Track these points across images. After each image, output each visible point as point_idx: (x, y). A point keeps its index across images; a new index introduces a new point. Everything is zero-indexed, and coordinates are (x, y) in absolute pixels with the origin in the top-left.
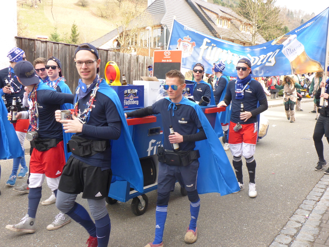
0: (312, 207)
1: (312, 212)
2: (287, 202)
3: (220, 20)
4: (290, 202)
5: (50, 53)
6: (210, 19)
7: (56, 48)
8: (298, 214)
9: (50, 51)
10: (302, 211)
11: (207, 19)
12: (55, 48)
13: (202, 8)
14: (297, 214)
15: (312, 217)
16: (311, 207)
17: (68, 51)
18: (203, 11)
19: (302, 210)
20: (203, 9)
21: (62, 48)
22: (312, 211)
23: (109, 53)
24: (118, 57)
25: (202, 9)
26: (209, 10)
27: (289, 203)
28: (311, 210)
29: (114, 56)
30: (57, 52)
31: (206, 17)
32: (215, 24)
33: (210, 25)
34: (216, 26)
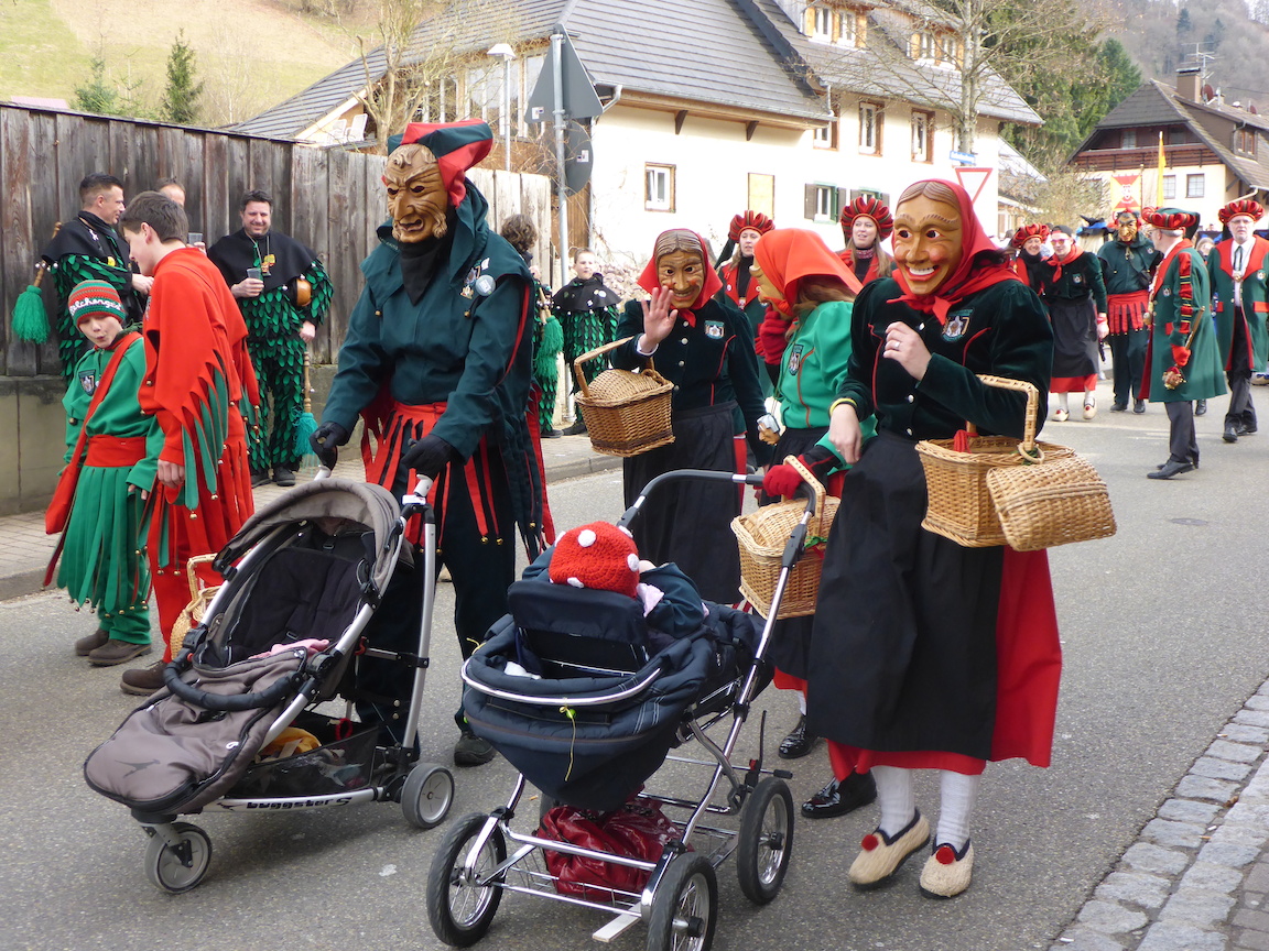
0: (1202, 831)
1: (1200, 857)
2: (1088, 812)
3: (821, 15)
4: (1100, 812)
5: (16, 157)
6: (775, 10)
7: (46, 135)
8: (1135, 866)
9: (16, 149)
10: (1150, 854)
12: (41, 136)
14: (1128, 866)
15: (1194, 881)
16: (1195, 834)
17: (103, 148)
19: (1154, 846)
21: (72, 135)
22: (1198, 850)
23: (295, 157)
24: (341, 171)
27: (1093, 817)
28: (1196, 844)
29: (319, 168)
30: (50, 155)
32: (798, 29)
33: (778, 36)
34: (802, 37)
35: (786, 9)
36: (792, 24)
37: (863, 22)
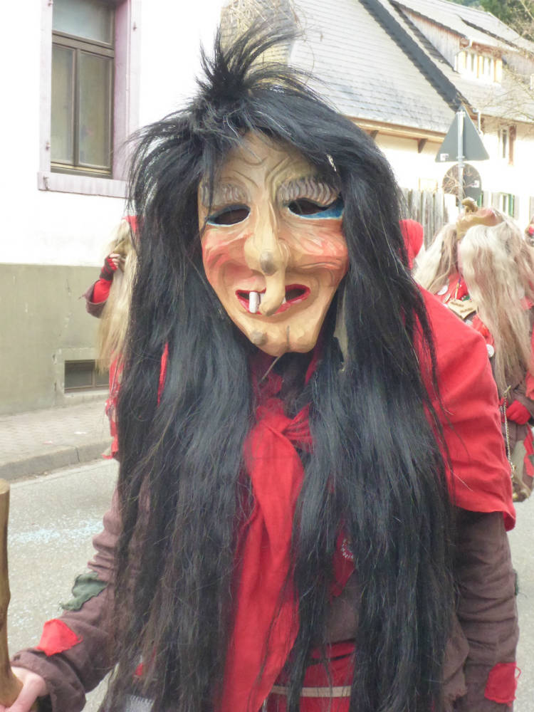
3: (469, 57)
6: (435, 53)
11: (427, 52)
13: (405, 13)
18: (410, 24)
20: (411, 18)
25: (405, 18)
26: (432, 22)
31: (421, 46)
32: (453, 68)
33: (439, 73)
34: (455, 74)
35: (443, 52)
36: (448, 64)
37: (500, 63)
